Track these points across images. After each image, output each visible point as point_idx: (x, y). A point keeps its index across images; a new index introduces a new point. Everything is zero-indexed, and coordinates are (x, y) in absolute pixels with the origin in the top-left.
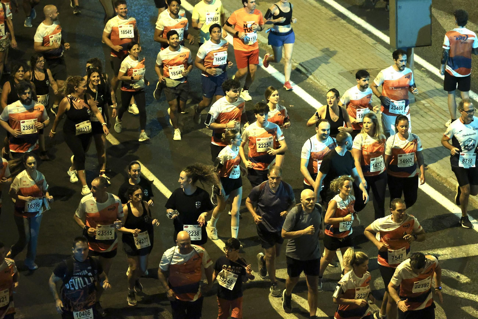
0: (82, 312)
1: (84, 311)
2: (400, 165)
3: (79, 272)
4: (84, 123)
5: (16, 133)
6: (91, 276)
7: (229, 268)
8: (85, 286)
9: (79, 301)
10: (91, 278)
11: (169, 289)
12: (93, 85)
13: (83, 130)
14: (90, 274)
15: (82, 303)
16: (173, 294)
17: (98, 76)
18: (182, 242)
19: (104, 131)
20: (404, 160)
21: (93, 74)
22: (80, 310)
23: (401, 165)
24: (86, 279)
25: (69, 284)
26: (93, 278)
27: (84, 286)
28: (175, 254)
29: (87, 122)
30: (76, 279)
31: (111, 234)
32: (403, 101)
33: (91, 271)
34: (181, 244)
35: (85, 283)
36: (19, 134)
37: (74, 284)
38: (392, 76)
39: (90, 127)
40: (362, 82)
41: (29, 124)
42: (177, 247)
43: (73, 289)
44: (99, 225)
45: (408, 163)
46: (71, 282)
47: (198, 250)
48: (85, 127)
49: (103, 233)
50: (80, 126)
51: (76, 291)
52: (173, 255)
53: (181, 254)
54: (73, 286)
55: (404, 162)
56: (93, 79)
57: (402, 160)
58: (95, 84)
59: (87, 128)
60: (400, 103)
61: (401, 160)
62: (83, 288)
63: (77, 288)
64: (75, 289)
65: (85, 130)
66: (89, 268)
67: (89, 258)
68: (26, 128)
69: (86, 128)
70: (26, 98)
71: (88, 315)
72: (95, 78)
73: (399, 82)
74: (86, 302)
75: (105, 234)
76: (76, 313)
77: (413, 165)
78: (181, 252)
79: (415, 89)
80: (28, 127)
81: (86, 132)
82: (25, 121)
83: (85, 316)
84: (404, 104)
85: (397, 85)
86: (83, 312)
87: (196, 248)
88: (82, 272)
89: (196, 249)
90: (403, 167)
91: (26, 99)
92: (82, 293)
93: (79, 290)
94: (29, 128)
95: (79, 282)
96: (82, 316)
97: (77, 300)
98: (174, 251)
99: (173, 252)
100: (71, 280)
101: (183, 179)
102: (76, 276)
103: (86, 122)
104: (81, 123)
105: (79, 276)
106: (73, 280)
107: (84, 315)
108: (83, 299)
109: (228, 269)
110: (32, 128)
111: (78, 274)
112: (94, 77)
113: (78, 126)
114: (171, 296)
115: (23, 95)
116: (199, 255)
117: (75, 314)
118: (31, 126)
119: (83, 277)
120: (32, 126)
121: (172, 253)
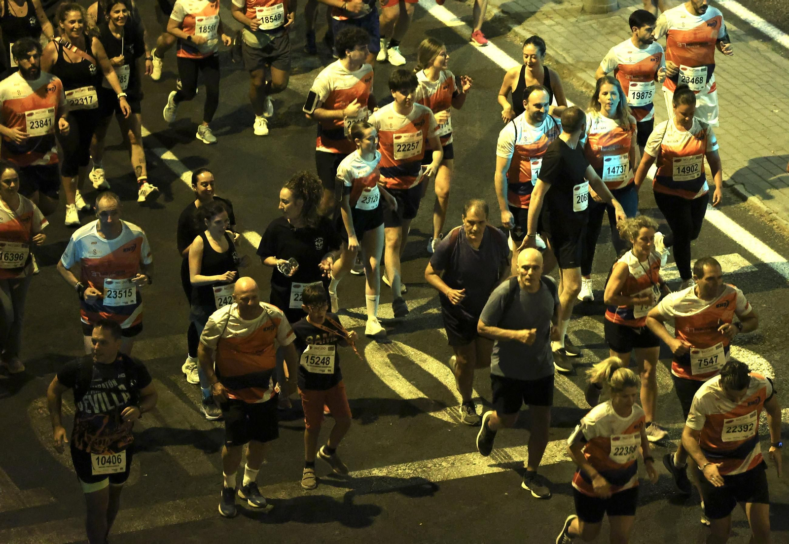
0: (107, 457)
1: (111, 456)
2: (676, 177)
3: (100, 383)
4: (82, 90)
5: (18, 135)
6: (123, 391)
7: (318, 339)
8: (113, 407)
9: (102, 434)
10: (124, 395)
11: (218, 382)
12: (116, 25)
13: (80, 102)
14: (122, 387)
15: (107, 439)
16: (223, 390)
17: (124, 11)
18: (243, 296)
19: (123, 110)
20: (684, 168)
21: (117, 7)
22: (103, 452)
23: (679, 177)
24: (114, 396)
25: (83, 404)
26: (128, 394)
27: (110, 408)
28: (231, 318)
29: (89, 90)
30: (95, 397)
31: (130, 294)
32: (704, 67)
33: (126, 382)
34: (242, 299)
35: (112, 402)
36: (25, 137)
37: (92, 404)
38: (683, 23)
39: (95, 98)
40: (643, 31)
41: (40, 118)
42: (235, 305)
43: (89, 412)
44: (109, 280)
45: (690, 173)
46: (86, 399)
47: (272, 313)
48: (84, 98)
49: (116, 294)
50: (74, 94)
51: (94, 416)
52: (227, 320)
53: (241, 319)
54: (90, 407)
55: (684, 172)
56: (116, 15)
57: (681, 168)
58: (119, 24)
59: (89, 100)
60: (698, 70)
61: (679, 168)
62: (108, 412)
63: (97, 411)
64: (93, 412)
65: (85, 103)
66: (123, 375)
67: (121, 359)
68: (35, 125)
69: (86, 98)
70: (30, 66)
71: (117, 464)
72: (118, 14)
73: (695, 34)
74: (115, 437)
75: (120, 295)
76: (96, 456)
77: (700, 176)
78: (241, 314)
79: (727, 45)
80: (39, 124)
81: (87, 106)
82: (34, 112)
83: (112, 464)
84: (706, 72)
85: (691, 39)
86: (110, 458)
87: (267, 308)
88: (106, 383)
89: (269, 310)
90: (682, 180)
91: (30, 69)
92: (106, 421)
93: (101, 415)
94: (41, 124)
95: (101, 399)
96: (107, 464)
97: (98, 433)
98: (228, 313)
99: (227, 315)
100: (86, 397)
101: (286, 202)
102: (95, 389)
103: (86, 88)
104: (78, 89)
105: (102, 390)
106: (90, 396)
107: (110, 462)
108: (107, 430)
109: (316, 342)
110: (47, 125)
111: (99, 386)
112: (118, 12)
113: (71, 94)
114: (220, 393)
115: (25, 61)
116: (274, 321)
117: (94, 457)
118: (44, 120)
119: (109, 391)
120: (46, 121)
121: (226, 317)
